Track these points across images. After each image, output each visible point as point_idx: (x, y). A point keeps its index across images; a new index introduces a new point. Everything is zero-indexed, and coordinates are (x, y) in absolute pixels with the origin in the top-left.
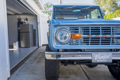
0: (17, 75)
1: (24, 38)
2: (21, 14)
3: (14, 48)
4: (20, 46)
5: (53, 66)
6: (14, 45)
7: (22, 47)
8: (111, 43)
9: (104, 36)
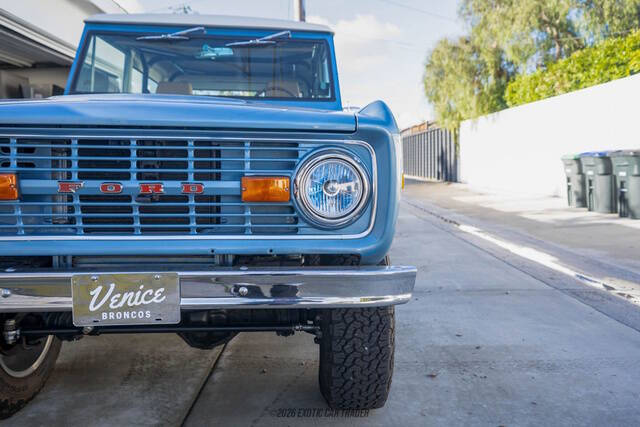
2: (26, 67)
8: (193, 224)
9: (145, 188)
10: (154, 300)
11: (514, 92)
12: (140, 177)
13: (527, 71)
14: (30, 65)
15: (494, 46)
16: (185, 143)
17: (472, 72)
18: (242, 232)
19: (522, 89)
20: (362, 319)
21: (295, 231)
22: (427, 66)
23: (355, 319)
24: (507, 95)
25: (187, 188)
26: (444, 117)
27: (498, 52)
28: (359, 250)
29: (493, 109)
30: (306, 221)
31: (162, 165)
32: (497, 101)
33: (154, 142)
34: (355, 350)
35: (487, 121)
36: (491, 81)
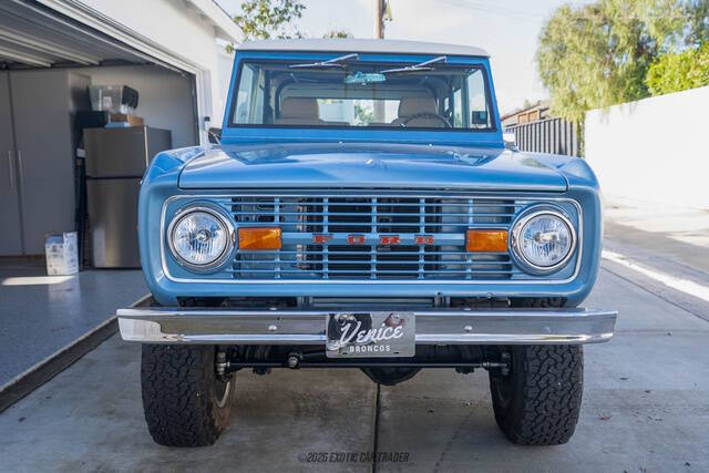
0: (21, 420)
1: (112, 212)
2: (92, 65)
3: (50, 270)
4: (86, 260)
5: (175, 373)
6: (49, 252)
7: (98, 264)
8: (422, 270)
9: (386, 239)
10: (394, 336)
11: (658, 76)
12: (380, 230)
13: (676, 50)
14: (97, 63)
15: (632, 17)
16: (418, 200)
17: (602, 49)
18: (462, 277)
19: (668, 73)
20: (554, 356)
21: (509, 277)
22: (544, 40)
23: (549, 356)
24: (649, 79)
25: (420, 240)
26: (566, 105)
27: (635, 25)
28: (565, 294)
29: (630, 97)
30: (518, 268)
31: (396, 219)
32: (635, 86)
33: (389, 200)
34: (549, 385)
35: (621, 112)
36: (626, 61)
